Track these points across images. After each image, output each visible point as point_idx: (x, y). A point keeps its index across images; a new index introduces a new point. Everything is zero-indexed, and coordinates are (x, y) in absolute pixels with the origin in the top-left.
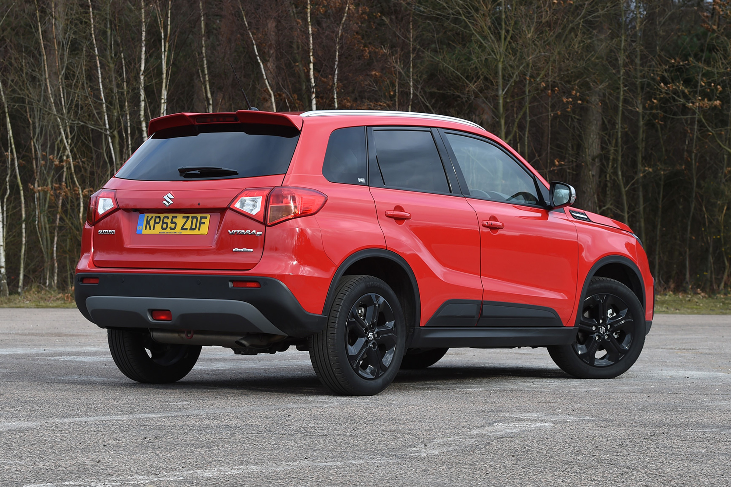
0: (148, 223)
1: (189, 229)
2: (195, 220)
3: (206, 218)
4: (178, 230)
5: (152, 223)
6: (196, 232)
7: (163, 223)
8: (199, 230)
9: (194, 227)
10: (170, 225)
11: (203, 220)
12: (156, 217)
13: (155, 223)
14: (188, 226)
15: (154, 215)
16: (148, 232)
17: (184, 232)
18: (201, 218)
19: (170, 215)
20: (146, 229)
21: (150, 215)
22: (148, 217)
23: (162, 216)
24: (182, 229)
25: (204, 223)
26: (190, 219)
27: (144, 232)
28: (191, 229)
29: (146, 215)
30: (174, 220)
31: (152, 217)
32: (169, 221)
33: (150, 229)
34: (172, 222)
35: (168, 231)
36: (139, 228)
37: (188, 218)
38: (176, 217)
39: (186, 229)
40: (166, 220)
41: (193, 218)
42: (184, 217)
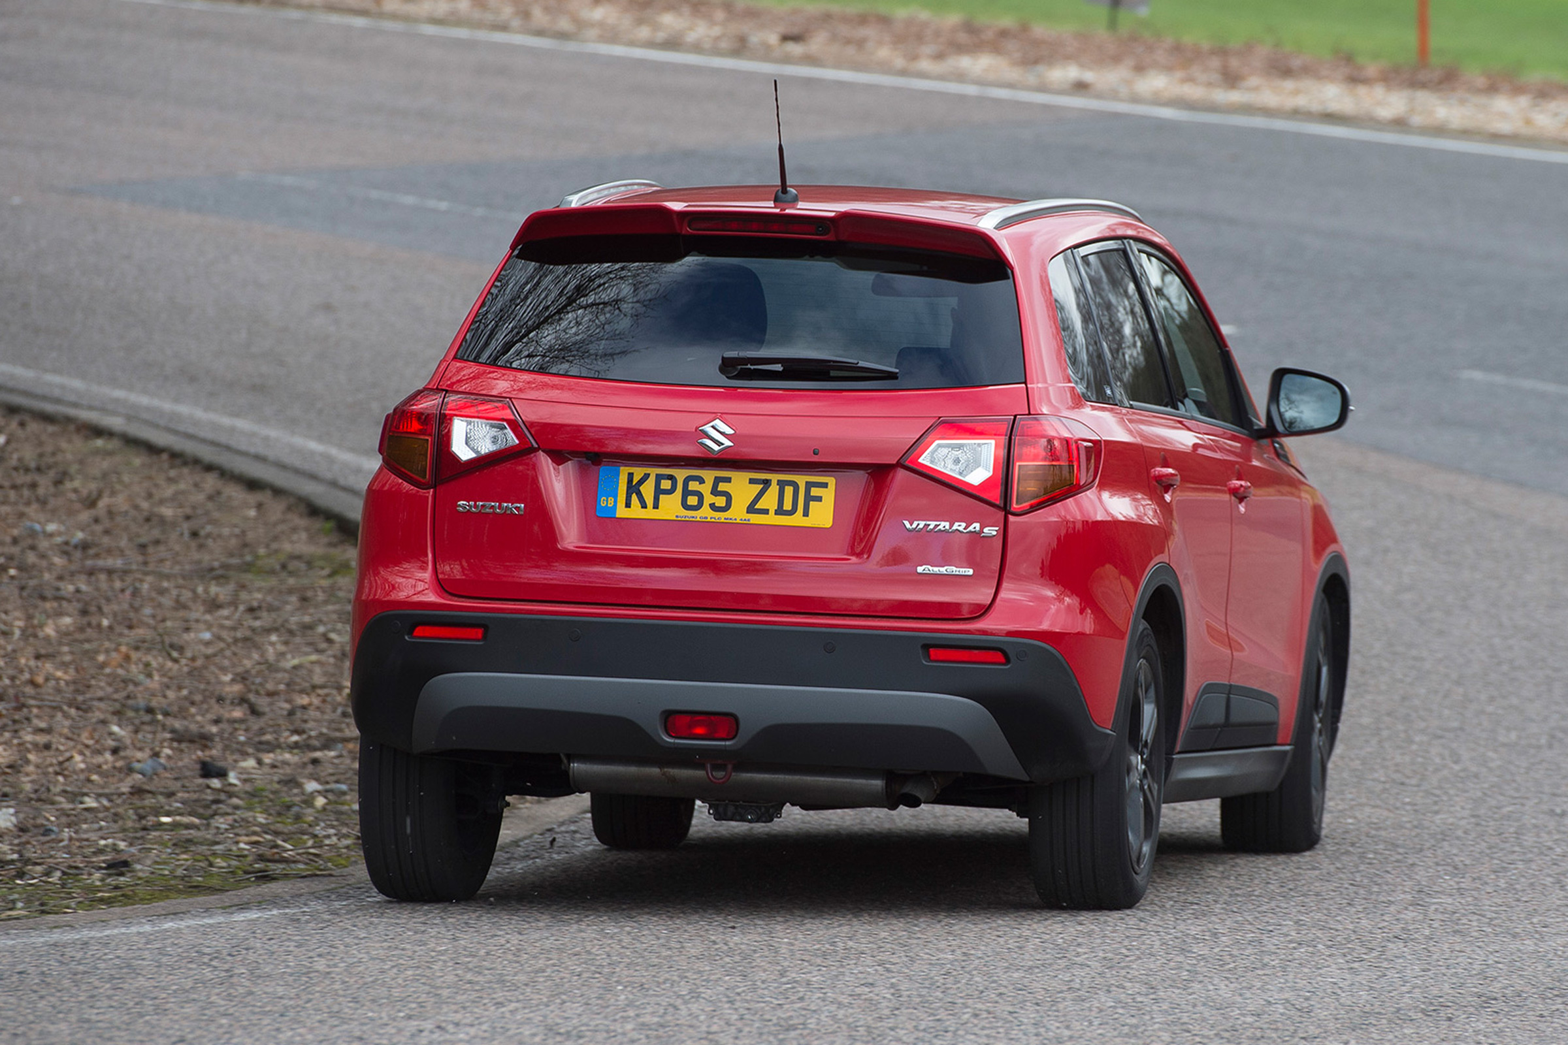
0: (633, 488)
1: (772, 512)
2: (789, 491)
3: (825, 485)
4: (738, 513)
5: (648, 490)
6: (797, 520)
7: (686, 493)
8: (806, 514)
9: (788, 506)
10: (709, 499)
11: (815, 492)
12: (659, 478)
13: (658, 492)
14: (769, 501)
15: (654, 472)
16: (636, 512)
17: (756, 519)
18: (809, 485)
19: (709, 475)
20: (628, 505)
21: (638, 472)
22: (631, 475)
23: (681, 474)
24: (751, 509)
25: (819, 499)
26: (774, 490)
27: (622, 512)
28: (780, 511)
29: (624, 472)
30: (722, 487)
31: (647, 476)
32: (706, 489)
33: (644, 506)
34: (715, 492)
35: (705, 513)
36: (604, 502)
37: (767, 483)
38: (728, 480)
39: (766, 512)
40: (694, 485)
41: (782, 484)
42: (752, 481)
